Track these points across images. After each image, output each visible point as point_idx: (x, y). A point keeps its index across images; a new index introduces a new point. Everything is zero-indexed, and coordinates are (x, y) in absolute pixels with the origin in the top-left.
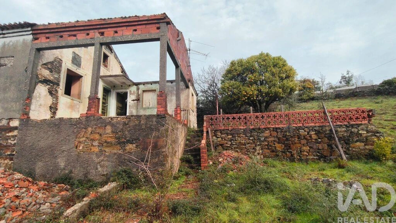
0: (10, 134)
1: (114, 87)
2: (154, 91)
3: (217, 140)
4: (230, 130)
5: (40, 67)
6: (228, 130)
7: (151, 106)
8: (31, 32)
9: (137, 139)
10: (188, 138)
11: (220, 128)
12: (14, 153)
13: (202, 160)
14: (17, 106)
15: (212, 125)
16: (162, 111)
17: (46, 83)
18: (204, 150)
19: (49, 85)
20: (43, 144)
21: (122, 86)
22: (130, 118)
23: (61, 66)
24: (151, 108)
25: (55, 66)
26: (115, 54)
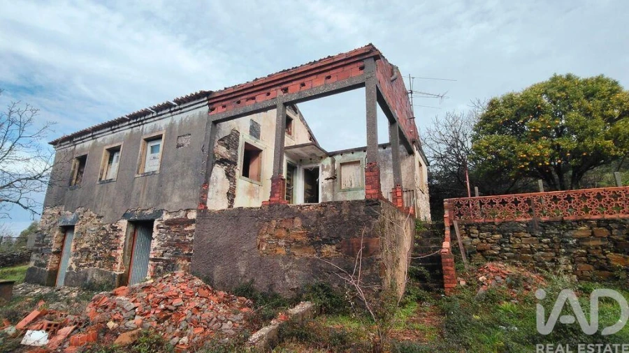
0: (188, 229)
1: (301, 161)
2: (358, 162)
3: (471, 242)
4: (496, 223)
5: (216, 144)
6: (493, 223)
7: (353, 186)
8: (207, 102)
9: (339, 238)
10: (417, 237)
11: (476, 221)
12: (192, 252)
13: (445, 276)
14: (194, 194)
15: (460, 214)
16: (374, 194)
17: (223, 163)
18: (448, 260)
19: (226, 165)
20: (221, 241)
21: (311, 159)
22: (326, 206)
23: (238, 139)
24: (354, 189)
25: (231, 141)
26: (301, 115)
